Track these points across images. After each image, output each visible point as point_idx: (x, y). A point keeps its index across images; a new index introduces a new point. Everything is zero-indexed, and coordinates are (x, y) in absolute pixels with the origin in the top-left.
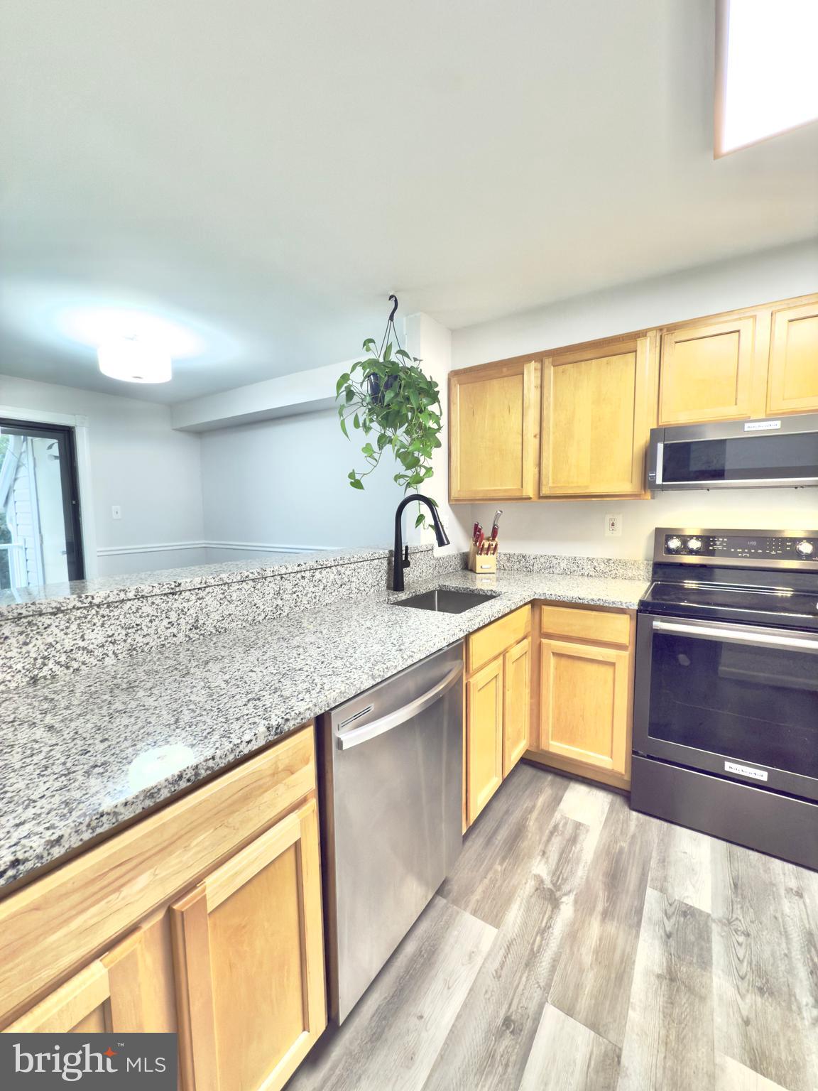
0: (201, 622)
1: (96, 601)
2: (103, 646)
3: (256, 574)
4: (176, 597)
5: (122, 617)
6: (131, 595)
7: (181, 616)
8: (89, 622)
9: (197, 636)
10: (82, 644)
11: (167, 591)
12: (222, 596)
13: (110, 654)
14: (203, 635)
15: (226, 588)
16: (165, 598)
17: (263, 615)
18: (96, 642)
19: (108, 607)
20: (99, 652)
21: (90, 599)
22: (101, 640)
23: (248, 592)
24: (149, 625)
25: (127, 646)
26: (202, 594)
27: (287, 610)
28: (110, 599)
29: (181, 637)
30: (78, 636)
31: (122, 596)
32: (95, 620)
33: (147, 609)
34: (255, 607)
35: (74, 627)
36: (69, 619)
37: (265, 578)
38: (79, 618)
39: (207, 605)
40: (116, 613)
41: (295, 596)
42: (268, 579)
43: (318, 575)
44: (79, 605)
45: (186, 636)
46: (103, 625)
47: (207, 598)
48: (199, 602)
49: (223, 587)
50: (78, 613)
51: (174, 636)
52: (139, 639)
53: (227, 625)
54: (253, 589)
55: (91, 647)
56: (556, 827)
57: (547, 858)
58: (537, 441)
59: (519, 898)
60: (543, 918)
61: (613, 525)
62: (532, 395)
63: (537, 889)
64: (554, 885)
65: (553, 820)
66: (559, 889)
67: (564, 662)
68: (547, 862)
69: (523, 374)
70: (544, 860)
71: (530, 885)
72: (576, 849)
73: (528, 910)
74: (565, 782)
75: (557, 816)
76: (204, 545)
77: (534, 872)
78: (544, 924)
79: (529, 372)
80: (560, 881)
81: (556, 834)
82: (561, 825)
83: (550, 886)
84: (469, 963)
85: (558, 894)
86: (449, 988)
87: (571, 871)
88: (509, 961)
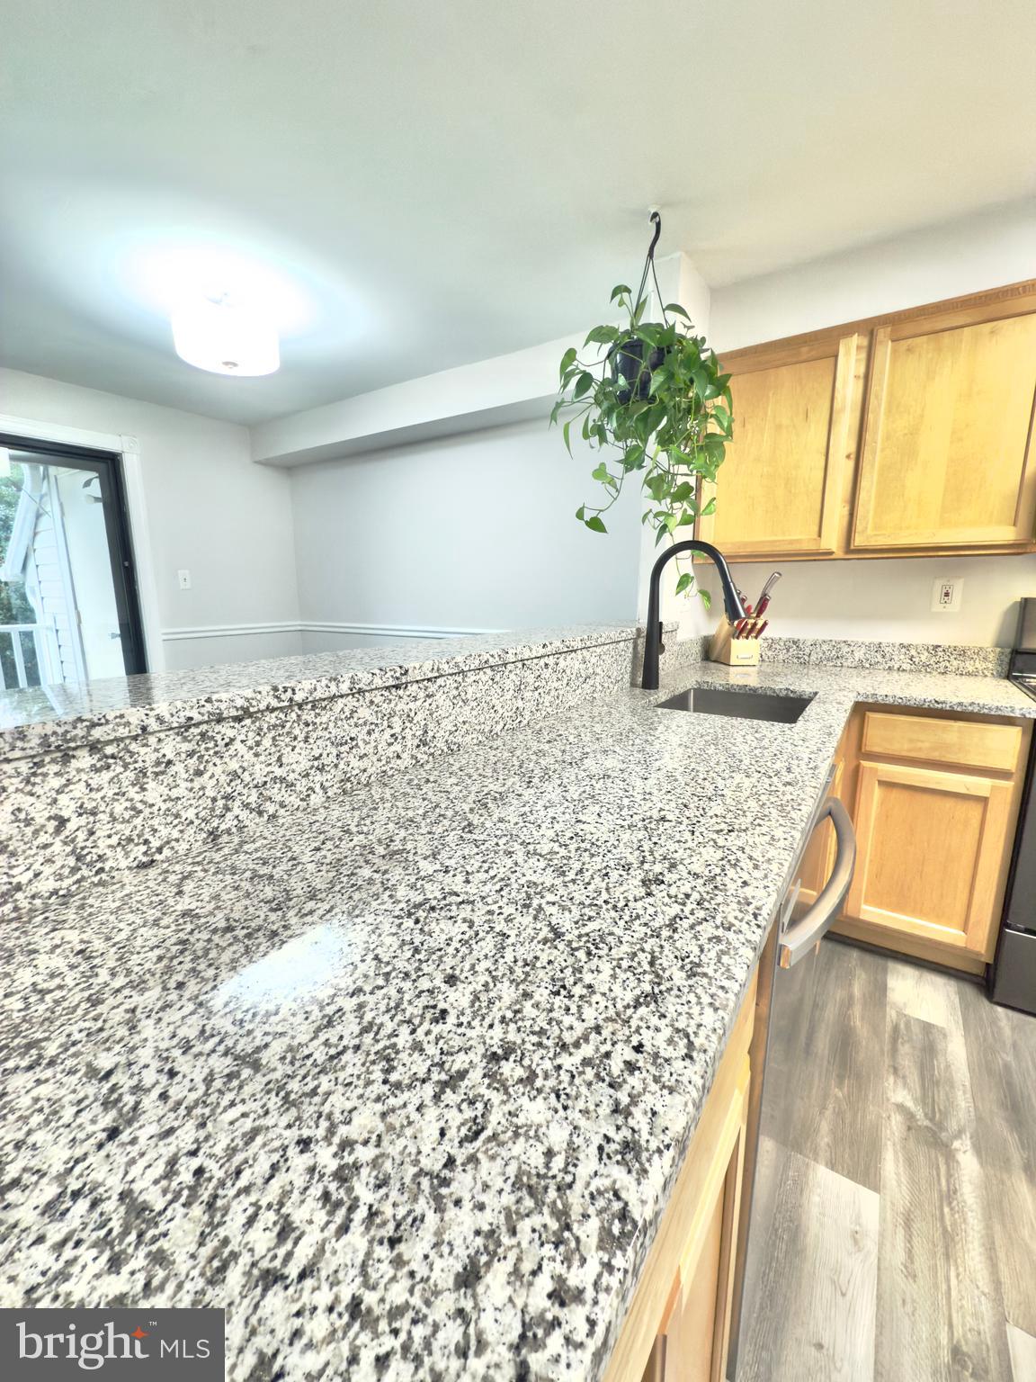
0: (431, 734)
1: (299, 697)
2: (307, 775)
3: (497, 659)
4: (401, 692)
5: (332, 725)
6: (345, 688)
7: (407, 724)
8: (288, 733)
9: (426, 757)
10: (279, 772)
11: (391, 682)
12: (456, 693)
13: (317, 788)
14: (432, 754)
15: (459, 679)
16: (386, 694)
17: (502, 724)
18: (298, 770)
19: (314, 708)
20: (301, 786)
21: (289, 693)
22: (305, 764)
23: (486, 687)
24: (367, 738)
25: (340, 776)
26: (432, 688)
27: (527, 714)
28: (318, 695)
29: (406, 761)
30: (274, 758)
31: (333, 689)
32: (297, 732)
33: (365, 713)
34: (492, 711)
35: (267, 742)
36: (261, 729)
37: (505, 665)
38: (275, 726)
39: (437, 707)
40: (324, 719)
41: (536, 693)
42: (510, 667)
43: (562, 664)
44: (275, 703)
45: (412, 756)
46: (306, 740)
47: (439, 695)
48: (429, 701)
49: (456, 678)
50: (272, 718)
51: (398, 757)
52: (355, 763)
53: (461, 740)
54: (490, 682)
55: (291, 777)
56: (896, 1029)
57: (904, 1077)
58: (851, 464)
59: (889, 1143)
60: (938, 1175)
61: (947, 594)
62: (849, 390)
63: (909, 1128)
64: (932, 1120)
65: (888, 1019)
66: (941, 1126)
67: (895, 794)
68: (905, 1084)
69: (836, 357)
70: (900, 1082)
71: (896, 1124)
72: (940, 1063)
73: (910, 1163)
74: (880, 961)
75: (891, 1014)
76: (300, 628)
77: (893, 1100)
78: (944, 1188)
79: (848, 353)
80: (938, 1116)
81: (900, 1040)
82: (902, 1026)
83: (927, 1123)
84: (859, 1251)
85: (944, 1135)
86: (843, 1295)
87: (948, 1099)
88: (917, 1250)
